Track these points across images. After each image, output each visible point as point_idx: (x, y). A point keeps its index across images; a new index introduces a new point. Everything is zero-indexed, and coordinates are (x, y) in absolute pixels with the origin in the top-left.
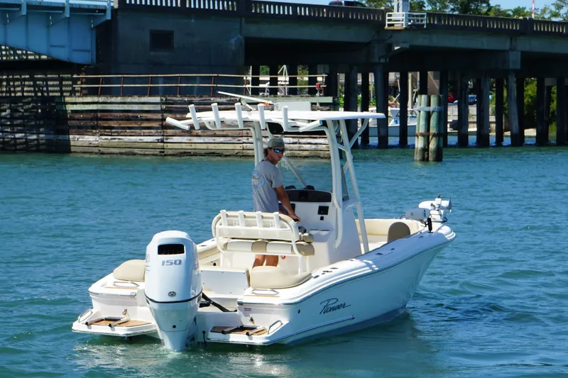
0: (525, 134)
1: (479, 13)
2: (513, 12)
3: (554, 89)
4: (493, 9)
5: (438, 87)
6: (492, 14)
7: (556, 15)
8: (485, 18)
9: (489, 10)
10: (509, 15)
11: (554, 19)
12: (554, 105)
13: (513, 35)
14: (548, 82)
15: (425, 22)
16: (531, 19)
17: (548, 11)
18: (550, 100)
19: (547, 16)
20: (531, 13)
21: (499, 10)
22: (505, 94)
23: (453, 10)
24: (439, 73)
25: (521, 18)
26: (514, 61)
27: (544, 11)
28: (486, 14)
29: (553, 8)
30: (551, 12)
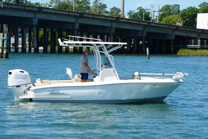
0: (39, 49)
1: (23, 4)
2: (35, 4)
3: (50, 33)
4: (28, 3)
5: (7, 30)
6: (27, 5)
7: (51, 6)
8: (25, 6)
9: (27, 3)
10: (34, 5)
11: (50, 7)
12: (49, 39)
13: (35, 12)
14: (48, 30)
15: (2, 6)
16: (41, 7)
17: (48, 4)
18: (48, 37)
19: (47, 6)
20: (42, 5)
21: (30, 3)
22: (32, 34)
23: (13, 2)
24: (7, 25)
25: (38, 6)
26: (35, 22)
27: (46, 4)
28: (25, 4)
29: (49, 4)
30: (49, 5)
